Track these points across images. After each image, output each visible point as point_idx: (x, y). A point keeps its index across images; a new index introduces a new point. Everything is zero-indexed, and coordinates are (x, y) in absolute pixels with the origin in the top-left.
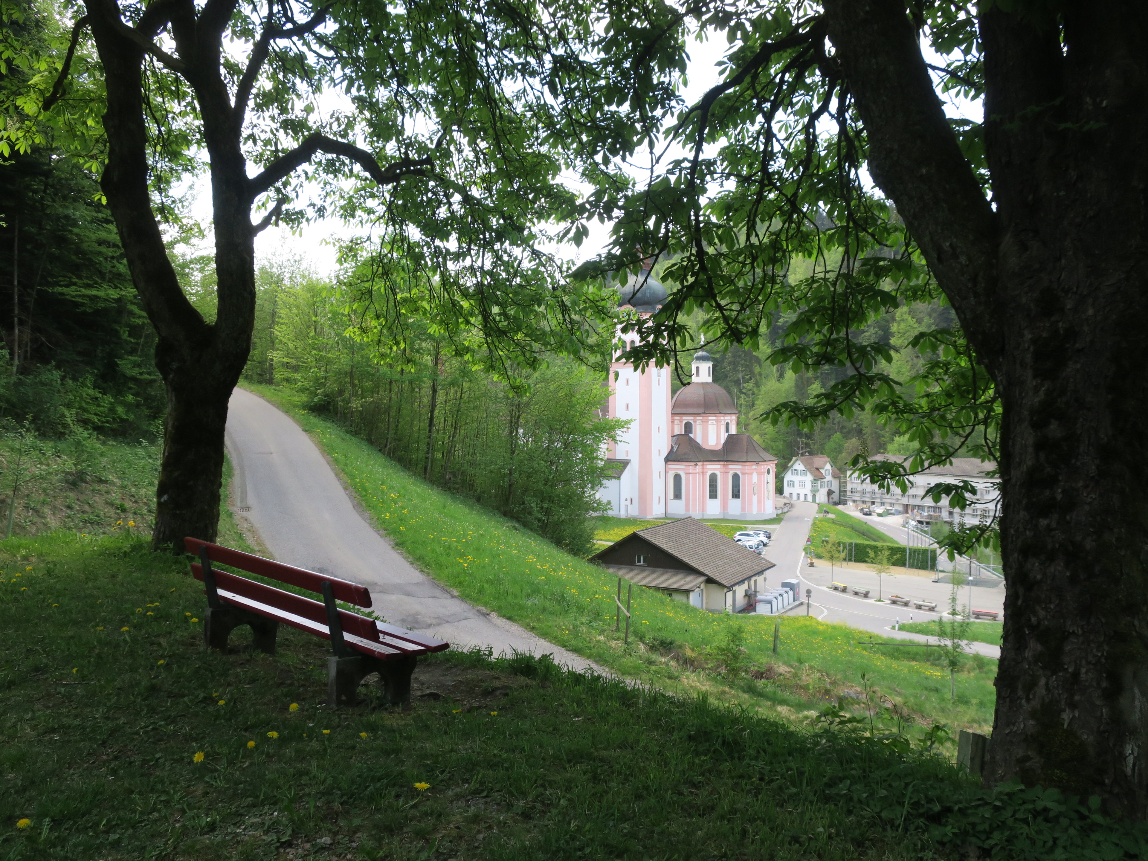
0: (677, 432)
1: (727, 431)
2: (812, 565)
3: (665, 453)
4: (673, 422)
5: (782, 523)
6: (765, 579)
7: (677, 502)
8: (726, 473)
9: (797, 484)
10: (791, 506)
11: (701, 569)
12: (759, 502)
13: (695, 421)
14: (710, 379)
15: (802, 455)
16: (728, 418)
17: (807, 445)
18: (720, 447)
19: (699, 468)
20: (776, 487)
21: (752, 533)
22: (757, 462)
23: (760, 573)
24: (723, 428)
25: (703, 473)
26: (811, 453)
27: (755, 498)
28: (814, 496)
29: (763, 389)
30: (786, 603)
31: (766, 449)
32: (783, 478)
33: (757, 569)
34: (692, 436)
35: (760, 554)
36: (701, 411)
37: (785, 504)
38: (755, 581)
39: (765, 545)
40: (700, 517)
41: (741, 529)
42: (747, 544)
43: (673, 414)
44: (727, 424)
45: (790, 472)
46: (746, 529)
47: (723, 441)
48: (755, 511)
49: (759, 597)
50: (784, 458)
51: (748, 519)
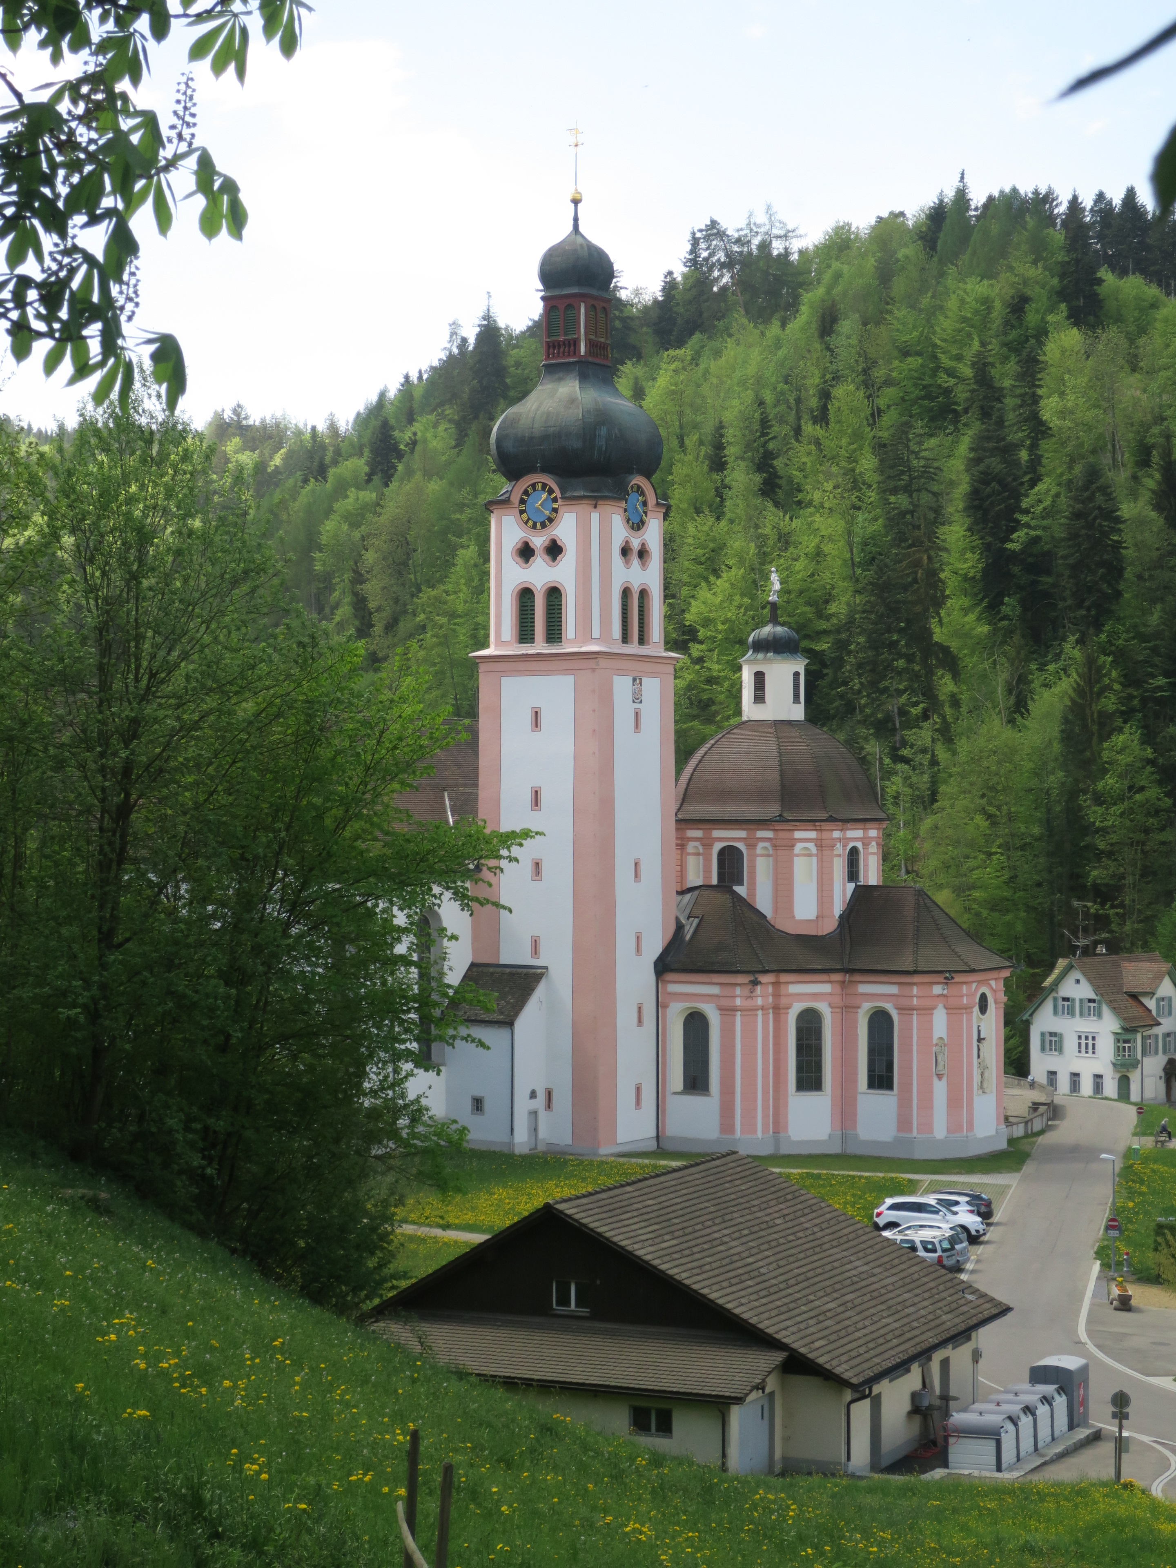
0: (694, 878)
1: (853, 874)
2: (1124, 1304)
3: (655, 946)
4: (681, 846)
5: (1029, 1168)
6: (976, 1356)
7: (695, 1101)
8: (847, 1010)
9: (1070, 1043)
10: (1055, 1112)
11: (768, 1325)
12: (955, 1102)
13: (751, 845)
14: (798, 713)
15: (1088, 951)
16: (855, 833)
17: (1102, 922)
18: (829, 926)
19: (763, 995)
20: (1008, 1052)
21: (931, 1200)
22: (948, 976)
23: (962, 1335)
24: (839, 867)
25: (778, 1010)
26: (1114, 947)
27: (940, 1089)
28: (1124, 1083)
29: (963, 746)
30: (1044, 1433)
31: (975, 936)
32: (1027, 1024)
33: (951, 1322)
34: (741, 890)
35: (958, 1268)
36: (772, 810)
37: (1035, 1106)
38: (945, 1364)
39: (974, 1239)
40: (766, 1150)
41: (898, 1189)
42: (918, 1236)
43: (683, 823)
44: (854, 853)
45: (1048, 1006)
46: (911, 1187)
47: (838, 908)
48: (940, 1131)
49: (958, 1418)
50: (1031, 962)
51: (919, 1154)
